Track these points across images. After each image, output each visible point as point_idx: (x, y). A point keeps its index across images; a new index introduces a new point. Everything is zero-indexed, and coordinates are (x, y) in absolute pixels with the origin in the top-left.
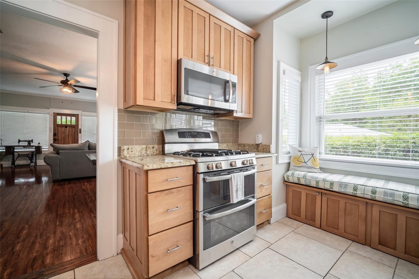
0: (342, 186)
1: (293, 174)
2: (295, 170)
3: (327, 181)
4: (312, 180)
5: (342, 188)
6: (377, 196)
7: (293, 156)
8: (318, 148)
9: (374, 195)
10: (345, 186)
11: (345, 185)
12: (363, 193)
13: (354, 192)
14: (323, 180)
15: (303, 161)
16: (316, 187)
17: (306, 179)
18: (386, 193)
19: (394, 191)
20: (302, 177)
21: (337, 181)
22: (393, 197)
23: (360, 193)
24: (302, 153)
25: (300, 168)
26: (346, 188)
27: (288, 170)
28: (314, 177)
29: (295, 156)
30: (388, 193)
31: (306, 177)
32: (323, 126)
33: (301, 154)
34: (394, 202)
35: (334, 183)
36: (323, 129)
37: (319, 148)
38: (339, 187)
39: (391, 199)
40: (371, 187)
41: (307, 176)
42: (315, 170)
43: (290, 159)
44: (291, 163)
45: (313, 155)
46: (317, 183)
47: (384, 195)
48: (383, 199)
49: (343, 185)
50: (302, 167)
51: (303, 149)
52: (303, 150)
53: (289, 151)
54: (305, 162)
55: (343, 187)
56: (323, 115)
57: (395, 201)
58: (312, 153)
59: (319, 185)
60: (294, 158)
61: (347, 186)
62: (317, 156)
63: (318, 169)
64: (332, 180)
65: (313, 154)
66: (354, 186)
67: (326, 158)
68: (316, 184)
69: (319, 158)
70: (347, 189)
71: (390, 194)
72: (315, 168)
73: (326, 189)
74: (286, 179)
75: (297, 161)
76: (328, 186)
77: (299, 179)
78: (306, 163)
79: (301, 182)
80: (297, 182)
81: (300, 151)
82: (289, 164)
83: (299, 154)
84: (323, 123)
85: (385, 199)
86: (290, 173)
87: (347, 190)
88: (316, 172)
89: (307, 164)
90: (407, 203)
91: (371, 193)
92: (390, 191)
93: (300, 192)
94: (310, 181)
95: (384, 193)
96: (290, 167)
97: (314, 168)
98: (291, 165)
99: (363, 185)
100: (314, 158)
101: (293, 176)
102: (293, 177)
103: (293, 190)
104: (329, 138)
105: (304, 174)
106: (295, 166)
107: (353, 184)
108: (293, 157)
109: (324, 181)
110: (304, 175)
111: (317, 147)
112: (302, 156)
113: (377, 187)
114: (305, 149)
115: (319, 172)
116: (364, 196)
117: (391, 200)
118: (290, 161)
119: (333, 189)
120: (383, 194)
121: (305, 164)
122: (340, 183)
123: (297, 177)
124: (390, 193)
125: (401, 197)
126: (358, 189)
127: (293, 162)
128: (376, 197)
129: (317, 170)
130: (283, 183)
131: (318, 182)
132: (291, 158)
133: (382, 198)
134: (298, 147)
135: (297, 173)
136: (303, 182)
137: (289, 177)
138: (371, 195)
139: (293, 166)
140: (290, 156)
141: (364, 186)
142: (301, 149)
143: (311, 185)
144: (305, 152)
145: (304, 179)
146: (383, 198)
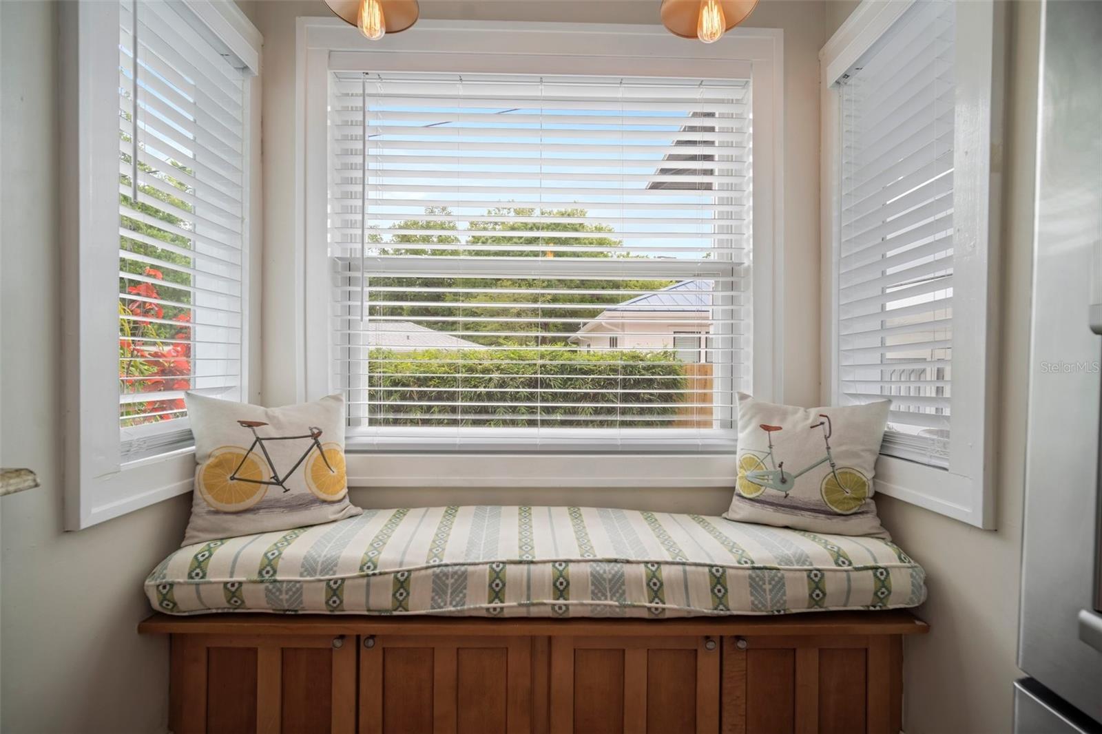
0: (447, 586)
1: (199, 566)
2: (220, 536)
3: (381, 574)
4: (305, 586)
5: (445, 593)
6: (572, 605)
7: (209, 456)
8: (341, 400)
9: (561, 601)
10: (456, 580)
11: (456, 577)
12: (524, 601)
13: (493, 605)
14: (361, 569)
15: (267, 475)
16: (328, 613)
17: (275, 581)
18: (600, 583)
19: (619, 565)
20: (255, 577)
21: (424, 565)
22: (620, 591)
23: (515, 604)
24: (261, 432)
25: (249, 516)
26: (461, 592)
27: (176, 536)
28: (316, 562)
29: (217, 453)
30: (604, 579)
31: (275, 572)
32: (359, 303)
33: (258, 439)
34: (625, 613)
35: (413, 575)
36: (359, 318)
37: (344, 398)
38: (434, 590)
39: (617, 603)
40: (547, 564)
41: (281, 562)
42: (329, 512)
43: (193, 474)
44: (197, 494)
45: (315, 436)
46: (335, 594)
47: (593, 592)
48: (592, 611)
49: (451, 581)
50: (259, 509)
51: (271, 411)
52: (266, 414)
53: (188, 427)
54: (276, 477)
55: (449, 591)
56: (359, 255)
57: (627, 610)
58: (311, 429)
59: (341, 602)
60: (210, 467)
61: (466, 578)
62: (337, 437)
63: (340, 501)
64: (401, 564)
65: (316, 431)
66: (490, 576)
67: (377, 440)
68: (327, 603)
69: (346, 445)
70: (465, 596)
71: (610, 581)
72: (330, 498)
73: (376, 614)
74: (155, 603)
75: (232, 478)
76: (383, 601)
77: (233, 590)
78: (279, 483)
79: (248, 603)
80: (227, 605)
81: (250, 425)
82: (187, 500)
83: (248, 436)
84: (359, 289)
85: (599, 609)
86: (184, 557)
87: (467, 599)
88: (332, 517)
89: (287, 491)
90: (660, 610)
91: (552, 596)
92: (607, 567)
93: (249, 649)
94: (296, 588)
95: (593, 584)
96: (193, 518)
97: (324, 502)
98: (199, 507)
99: (520, 562)
100: (324, 449)
101: (197, 580)
102: (201, 587)
103: (208, 649)
104: (386, 357)
105: (266, 555)
106: (217, 512)
107: (487, 567)
108: (209, 461)
109: (368, 576)
110: (266, 562)
111: (337, 398)
112: (263, 447)
113: (567, 562)
114: (276, 411)
115: (348, 515)
116: (528, 612)
117: (618, 610)
118: (193, 484)
119: (410, 608)
120: (591, 588)
121: (275, 492)
122: (437, 570)
123: (226, 584)
124: (610, 576)
125: (642, 586)
126: (507, 588)
127: (210, 488)
128: (570, 608)
129: (337, 507)
130: (141, 630)
131: (335, 587)
132: (199, 467)
133: (590, 608)
134: (246, 401)
135: (226, 551)
136: (256, 600)
137: (175, 588)
138: (554, 605)
139: (210, 512)
140: (194, 455)
141: (525, 567)
142: (257, 413)
143: (303, 609)
144: (278, 425)
145: (262, 586)
146: (591, 605)
